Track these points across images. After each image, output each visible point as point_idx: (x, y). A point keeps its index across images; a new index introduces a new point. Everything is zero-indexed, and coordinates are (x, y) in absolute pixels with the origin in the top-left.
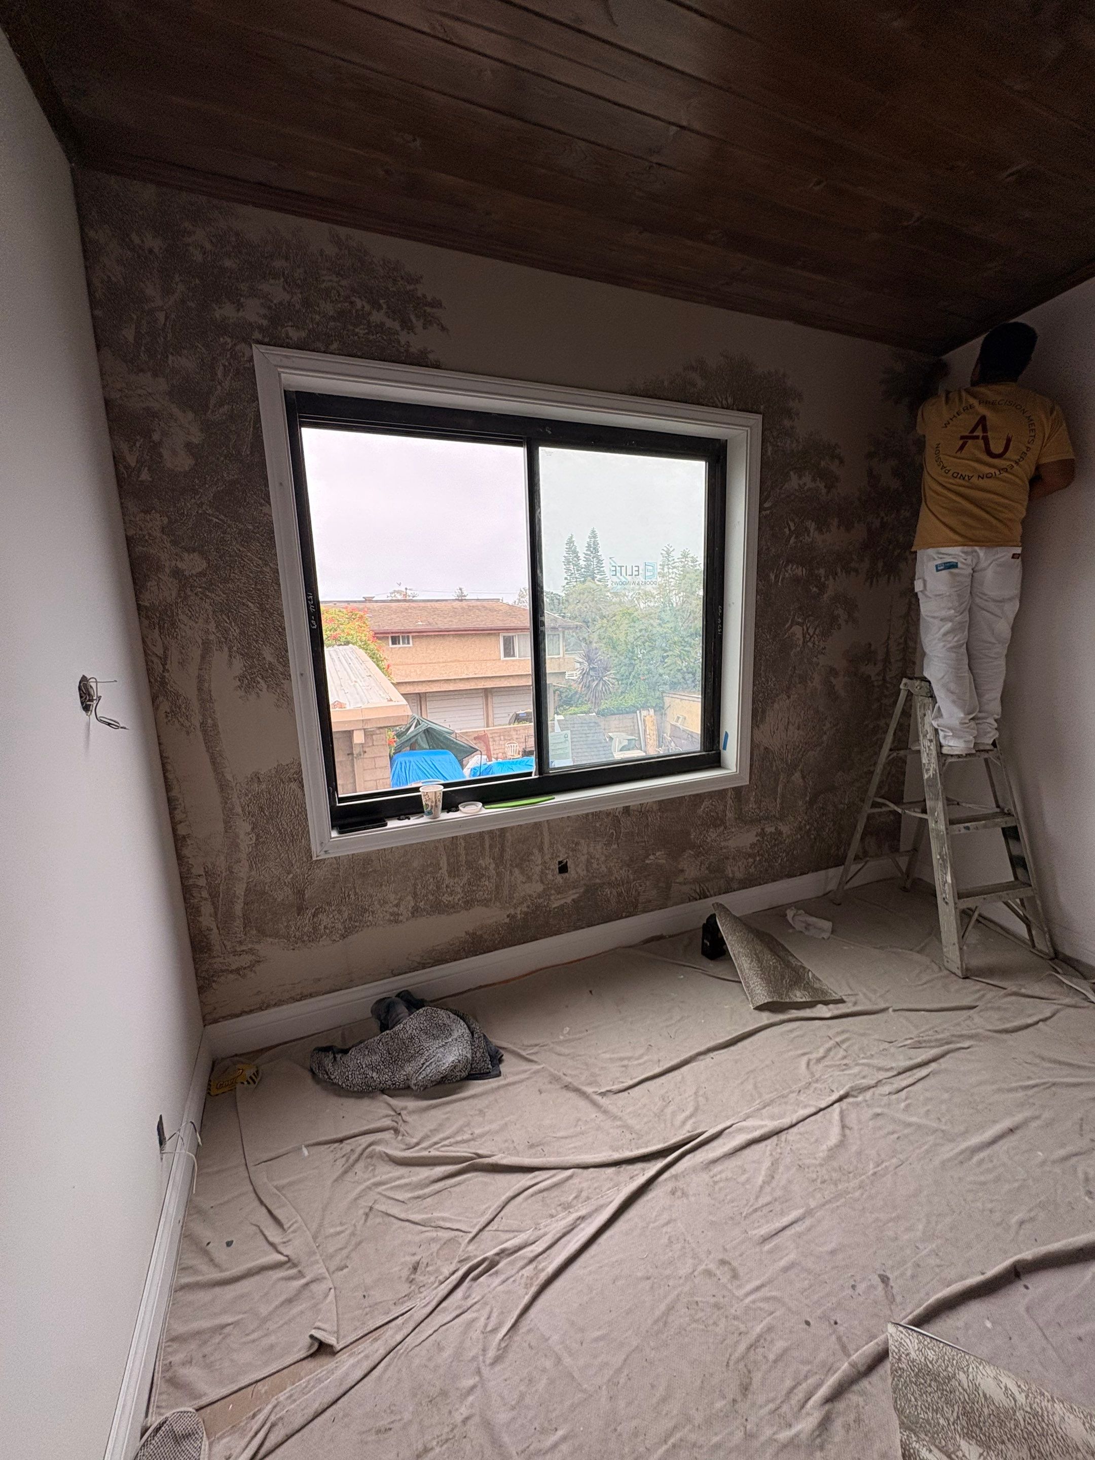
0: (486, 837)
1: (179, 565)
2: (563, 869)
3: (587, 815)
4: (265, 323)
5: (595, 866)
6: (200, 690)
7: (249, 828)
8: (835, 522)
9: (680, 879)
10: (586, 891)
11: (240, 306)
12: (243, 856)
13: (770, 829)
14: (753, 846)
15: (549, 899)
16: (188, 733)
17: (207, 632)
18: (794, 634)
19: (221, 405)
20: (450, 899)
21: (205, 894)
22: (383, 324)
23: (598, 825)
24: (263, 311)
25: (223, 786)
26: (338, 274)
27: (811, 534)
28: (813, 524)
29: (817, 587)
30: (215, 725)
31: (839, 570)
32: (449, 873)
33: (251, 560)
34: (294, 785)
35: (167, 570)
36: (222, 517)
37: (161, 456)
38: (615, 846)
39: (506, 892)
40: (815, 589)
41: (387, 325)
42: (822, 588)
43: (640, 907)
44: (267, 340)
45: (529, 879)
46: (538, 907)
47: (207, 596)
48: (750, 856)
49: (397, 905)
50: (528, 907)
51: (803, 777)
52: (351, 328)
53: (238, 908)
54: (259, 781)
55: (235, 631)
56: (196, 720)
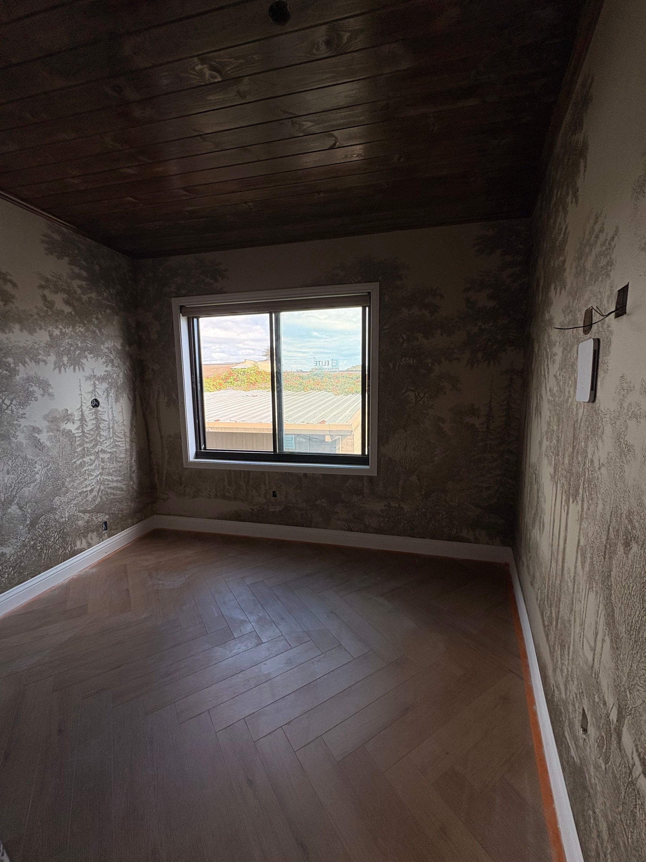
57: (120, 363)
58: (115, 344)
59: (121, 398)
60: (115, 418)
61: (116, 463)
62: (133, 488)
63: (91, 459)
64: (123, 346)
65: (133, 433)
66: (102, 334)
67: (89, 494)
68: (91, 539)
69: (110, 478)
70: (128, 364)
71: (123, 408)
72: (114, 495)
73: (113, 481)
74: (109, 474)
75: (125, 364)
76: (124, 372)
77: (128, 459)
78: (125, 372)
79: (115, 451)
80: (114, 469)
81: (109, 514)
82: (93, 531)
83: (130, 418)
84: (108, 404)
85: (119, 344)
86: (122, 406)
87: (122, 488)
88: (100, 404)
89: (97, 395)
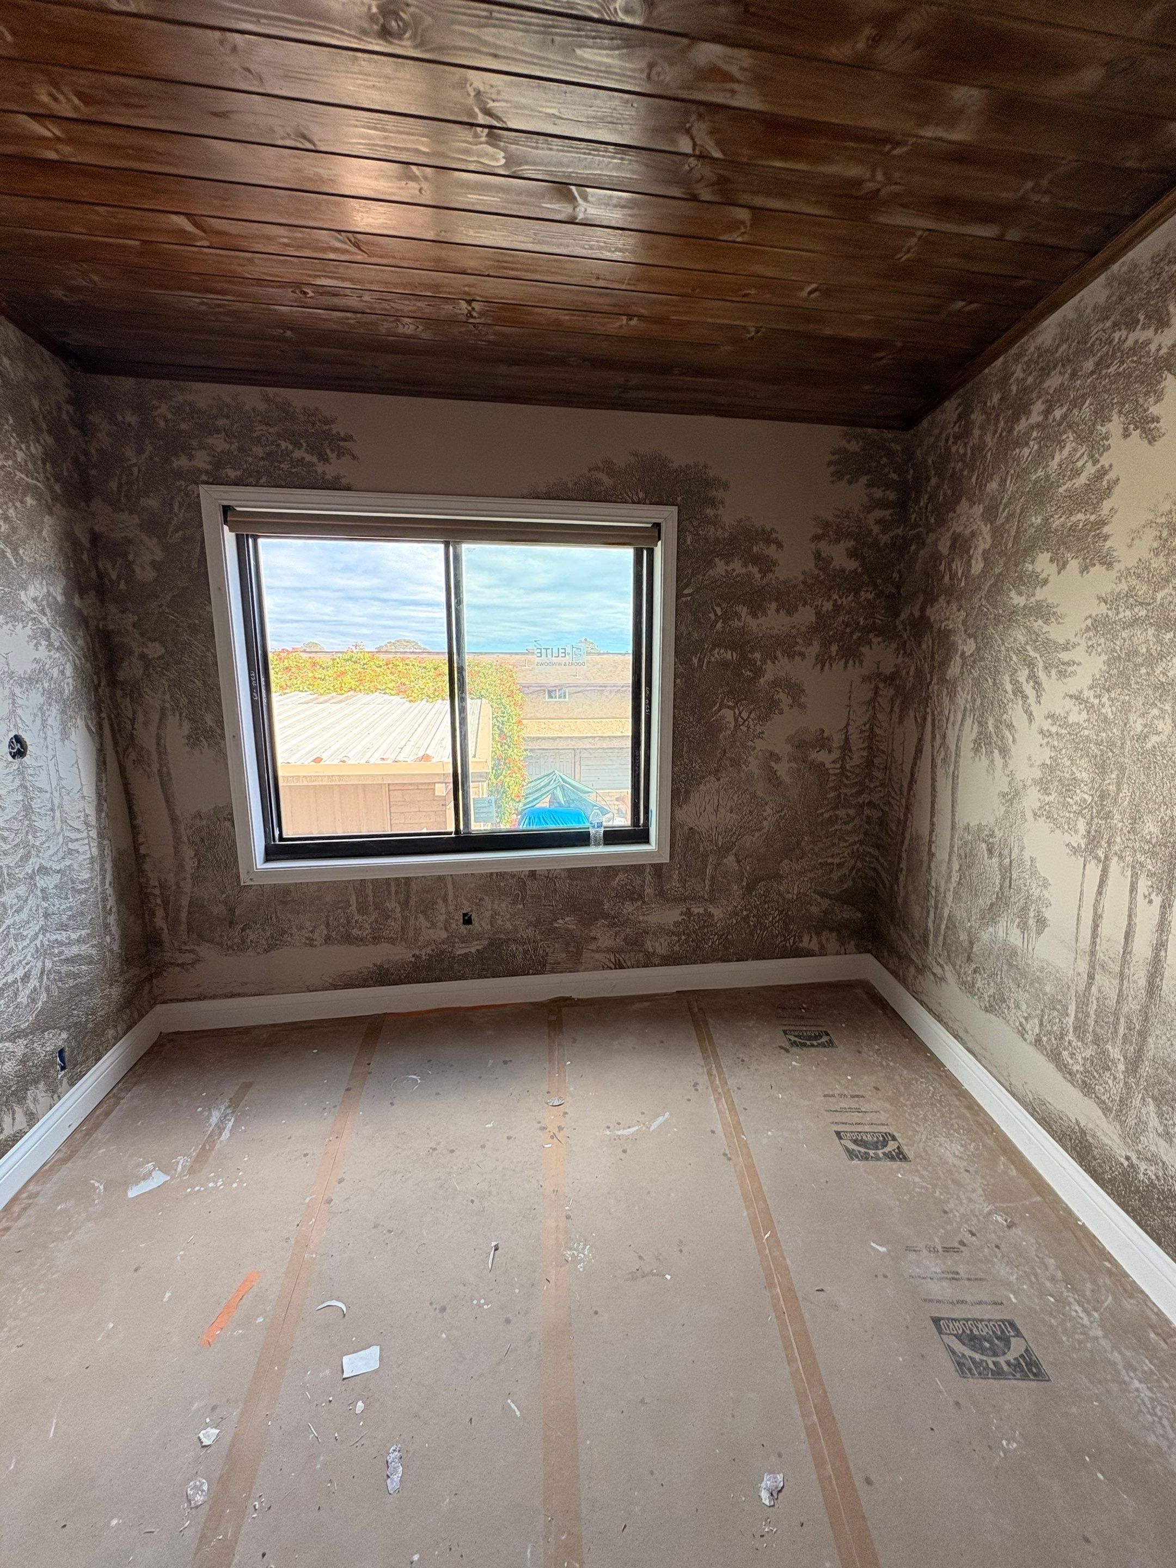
0: (392, 884)
1: (145, 650)
2: (467, 920)
3: (492, 874)
4: (210, 467)
5: (500, 922)
6: (158, 744)
7: (192, 854)
8: (774, 605)
9: (593, 946)
10: (491, 944)
11: (191, 457)
12: (188, 876)
13: (697, 910)
14: (677, 924)
15: (453, 947)
16: (149, 777)
17: (164, 701)
18: (723, 718)
19: (177, 532)
20: (360, 933)
21: (159, 901)
22: (303, 458)
23: (502, 884)
24: (209, 459)
25: (174, 820)
26: (267, 424)
27: (743, 619)
28: (745, 608)
29: (751, 671)
30: (169, 773)
31: (779, 654)
32: (358, 910)
33: (198, 648)
34: (228, 824)
35: (136, 654)
36: (176, 614)
37: (134, 571)
38: (521, 906)
39: (411, 934)
40: (748, 673)
41: (307, 459)
42: (759, 672)
43: (548, 967)
44: (211, 480)
45: (434, 925)
46: (442, 952)
47: (164, 674)
48: (673, 933)
49: (312, 932)
50: (433, 950)
51: (738, 861)
52: (276, 464)
53: (183, 916)
54: (201, 819)
55: (184, 701)
56: (155, 767)
57: (65, 639)
58: (51, 589)
59: (73, 729)
60: (64, 783)
61: (74, 897)
62: (111, 951)
63: (18, 897)
64: (66, 594)
65: (103, 815)
66: (20, 561)
67: (21, 989)
68: (35, 1100)
69: (62, 936)
70: (80, 642)
71: (79, 753)
72: (75, 976)
73: (70, 943)
74: (63, 927)
75: (74, 639)
76: (74, 661)
77: (97, 882)
78: (77, 661)
79: (69, 866)
80: (70, 913)
81: (68, 1028)
82: (36, 1082)
83: (94, 779)
84: (47, 747)
85: (60, 590)
86: (75, 751)
87: (91, 956)
88: (30, 748)
89: (20, 725)
